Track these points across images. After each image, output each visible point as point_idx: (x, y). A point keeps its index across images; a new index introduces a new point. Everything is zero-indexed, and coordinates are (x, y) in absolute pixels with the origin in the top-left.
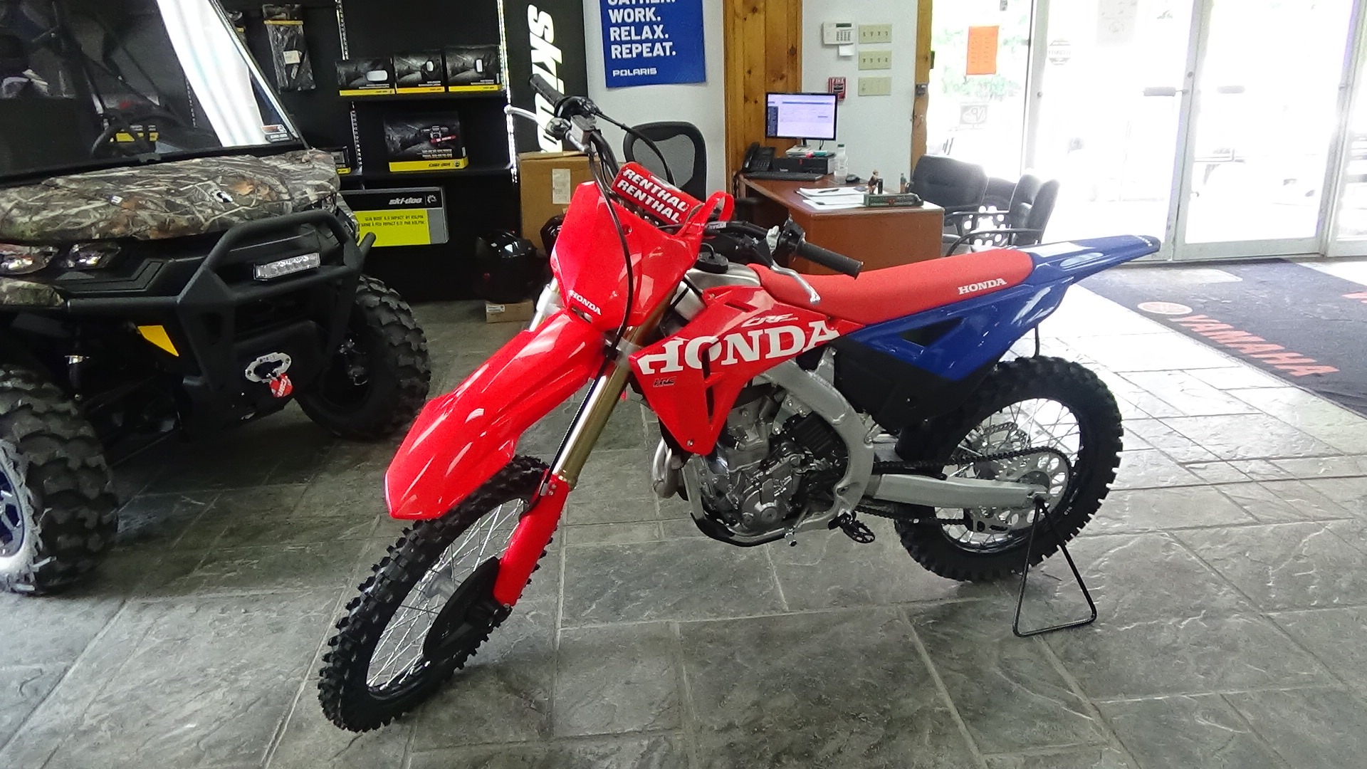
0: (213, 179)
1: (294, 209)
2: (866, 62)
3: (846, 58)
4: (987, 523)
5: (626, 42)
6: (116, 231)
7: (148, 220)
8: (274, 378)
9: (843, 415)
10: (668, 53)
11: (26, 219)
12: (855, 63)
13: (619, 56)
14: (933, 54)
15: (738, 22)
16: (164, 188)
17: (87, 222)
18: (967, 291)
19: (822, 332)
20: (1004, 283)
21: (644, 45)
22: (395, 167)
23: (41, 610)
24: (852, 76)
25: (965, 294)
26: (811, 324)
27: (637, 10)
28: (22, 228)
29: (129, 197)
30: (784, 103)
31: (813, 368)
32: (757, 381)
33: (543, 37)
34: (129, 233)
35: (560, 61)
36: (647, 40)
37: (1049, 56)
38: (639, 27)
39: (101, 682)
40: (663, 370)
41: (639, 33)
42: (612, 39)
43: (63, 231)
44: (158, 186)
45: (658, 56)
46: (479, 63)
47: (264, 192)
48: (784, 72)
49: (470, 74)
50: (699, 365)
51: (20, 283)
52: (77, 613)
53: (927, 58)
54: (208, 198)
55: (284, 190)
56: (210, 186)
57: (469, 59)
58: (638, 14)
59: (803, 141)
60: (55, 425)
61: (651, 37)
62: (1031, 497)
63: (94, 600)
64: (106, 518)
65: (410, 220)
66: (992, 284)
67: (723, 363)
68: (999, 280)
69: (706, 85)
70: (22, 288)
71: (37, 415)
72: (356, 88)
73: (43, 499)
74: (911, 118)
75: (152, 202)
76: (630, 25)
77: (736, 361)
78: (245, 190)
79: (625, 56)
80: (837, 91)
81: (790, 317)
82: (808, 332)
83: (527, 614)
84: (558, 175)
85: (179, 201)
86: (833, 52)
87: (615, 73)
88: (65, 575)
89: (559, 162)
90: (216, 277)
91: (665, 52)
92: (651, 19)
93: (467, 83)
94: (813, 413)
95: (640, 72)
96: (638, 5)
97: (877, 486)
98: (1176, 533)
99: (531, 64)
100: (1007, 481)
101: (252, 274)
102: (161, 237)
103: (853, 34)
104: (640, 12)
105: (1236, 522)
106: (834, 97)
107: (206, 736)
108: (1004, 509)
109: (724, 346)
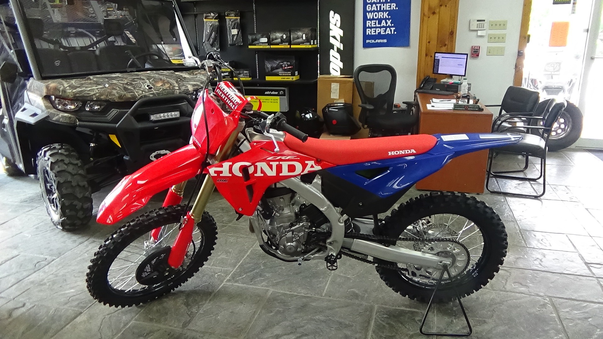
0: (148, 79)
1: (180, 93)
2: (492, 38)
3: (481, 36)
4: (417, 273)
5: (373, 28)
6: (102, 97)
7: (116, 94)
9: (326, 207)
10: (393, 33)
11: (71, 91)
12: (486, 39)
13: (370, 34)
14: (529, 36)
15: (426, 19)
16: (126, 82)
17: (92, 93)
18: (393, 154)
19: (312, 166)
20: (415, 152)
21: (382, 29)
22: (268, 78)
23: (63, 237)
24: (484, 44)
25: (391, 155)
26: (306, 162)
27: (380, 13)
28: (68, 94)
29: (111, 84)
30: (442, 57)
31: (310, 183)
32: (278, 185)
33: (335, 25)
34: (108, 99)
35: (342, 35)
36: (383, 27)
37: (599, 37)
38: (380, 21)
40: (221, 175)
41: (380, 23)
42: (367, 26)
43: (84, 96)
44: (124, 81)
45: (388, 34)
46: (304, 36)
47: (167, 86)
48: (447, 43)
49: (300, 40)
50: (240, 175)
51: (66, 115)
52: (72, 240)
53: (525, 38)
54: (143, 87)
55: (177, 85)
56: (146, 82)
57: (300, 34)
58: (380, 15)
59: (451, 76)
60: (70, 169)
61: (385, 25)
62: (441, 264)
63: (80, 236)
65: (273, 101)
66: (408, 152)
67: (255, 175)
68: (411, 150)
69: (410, 48)
70: (66, 116)
71: (65, 164)
72: (255, 45)
73: (62, 196)
74: (514, 67)
75: (119, 87)
76: (376, 20)
77: (262, 175)
78: (159, 84)
79: (372, 34)
80: (475, 53)
81: (295, 157)
82: (304, 166)
83: (217, 273)
85: (129, 87)
86: (475, 33)
87: (367, 41)
88: (70, 225)
89: (335, 80)
90: (132, 118)
91: (391, 32)
92: (386, 17)
93: (299, 44)
94: (311, 204)
95: (379, 41)
96: (380, 11)
97: (352, 244)
98: (554, 299)
99: (329, 36)
100: (429, 253)
101: (149, 118)
102: (120, 101)
103: (486, 25)
104: (381, 14)
105: (596, 301)
106: (466, 55)
107: (74, 296)
108: (428, 267)
109: (256, 167)
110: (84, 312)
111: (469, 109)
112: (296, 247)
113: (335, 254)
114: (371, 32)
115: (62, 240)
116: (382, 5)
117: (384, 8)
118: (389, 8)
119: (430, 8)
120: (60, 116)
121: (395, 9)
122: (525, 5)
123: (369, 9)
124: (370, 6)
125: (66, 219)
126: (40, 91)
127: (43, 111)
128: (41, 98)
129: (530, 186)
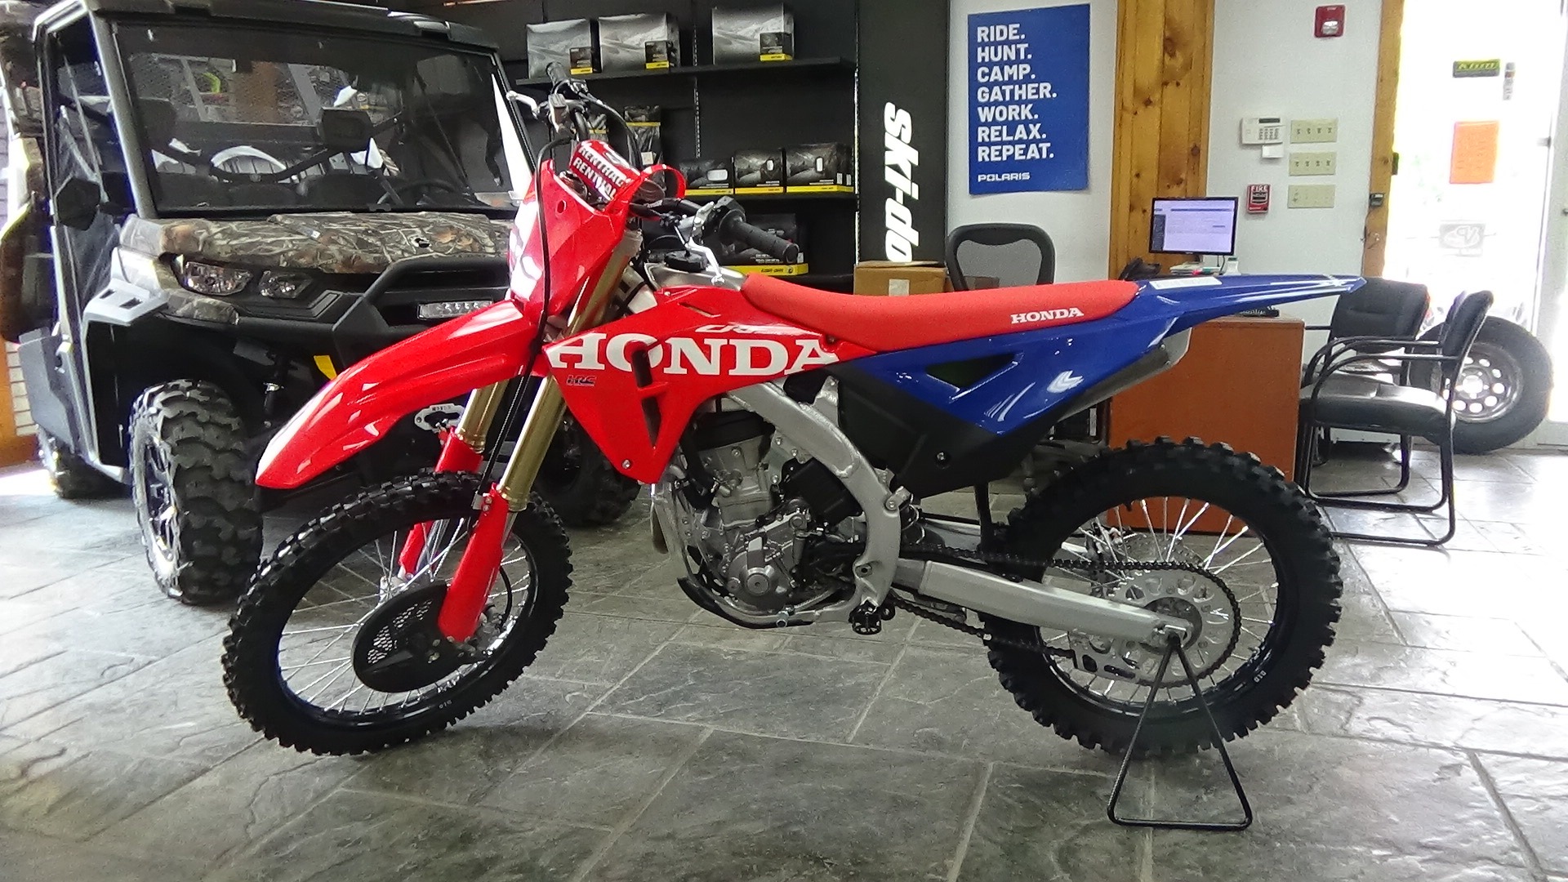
0: (419, 227)
2: (1299, 165)
3: (1272, 160)
4: (1100, 661)
5: (996, 144)
6: (302, 261)
7: (335, 257)
8: (443, 429)
9: (850, 467)
10: (1044, 156)
11: (225, 242)
12: (1284, 168)
13: (987, 159)
14: (1396, 157)
15: (1128, 117)
16: (363, 228)
17: (277, 250)
18: (1023, 321)
19: (814, 353)
20: (1079, 314)
21: (1017, 146)
24: (1280, 183)
25: (1020, 324)
26: (799, 343)
27: (1011, 107)
28: (219, 250)
29: (326, 233)
30: (1173, 210)
31: (810, 400)
32: (726, 405)
33: (899, 137)
34: (315, 265)
35: (916, 163)
36: (1021, 141)
38: (1012, 126)
40: (577, 366)
41: (1011, 132)
42: (980, 140)
43: (253, 256)
44: (360, 227)
45: (1033, 158)
46: (820, 162)
47: (466, 242)
48: (1183, 176)
49: (810, 173)
50: (627, 367)
51: (208, 300)
53: (1386, 162)
54: (405, 241)
55: (491, 243)
56: (414, 232)
57: (809, 157)
58: (1012, 112)
59: (1196, 258)
60: (210, 435)
61: (1025, 137)
62: (1161, 632)
64: (247, 533)
66: (1062, 314)
67: (666, 371)
68: (1072, 310)
69: (1090, 193)
70: (208, 304)
71: (199, 423)
72: (697, 188)
73: (184, 503)
74: (1362, 236)
75: (344, 238)
76: (1002, 124)
77: (684, 371)
78: (447, 238)
79: (993, 159)
80: (1258, 202)
82: (794, 352)
83: (570, 693)
84: (896, 286)
85: (371, 240)
86: (1253, 154)
87: (980, 178)
88: (201, 584)
89: (898, 272)
90: (375, 313)
91: (1041, 154)
92: (1026, 116)
93: (806, 183)
94: (813, 459)
95: (1010, 177)
96: (1012, 101)
97: (920, 576)
98: (1484, 760)
99: (883, 166)
100: (1131, 605)
101: (416, 312)
102: (345, 271)
103: (1283, 131)
104: (1014, 110)
106: (1234, 202)
107: (196, 734)
108: (1130, 645)
109: (667, 351)
110: (215, 766)
112: (774, 582)
113: (875, 603)
114: (989, 156)
115: (177, 622)
116: (1017, 87)
117: (1020, 96)
118: (1033, 94)
119: (1137, 91)
120: (195, 304)
121: (1048, 96)
122: (1380, 80)
123: (983, 97)
124: (987, 90)
125: (191, 564)
126: (149, 244)
127: (153, 294)
128: (151, 261)
129: (1416, 524)
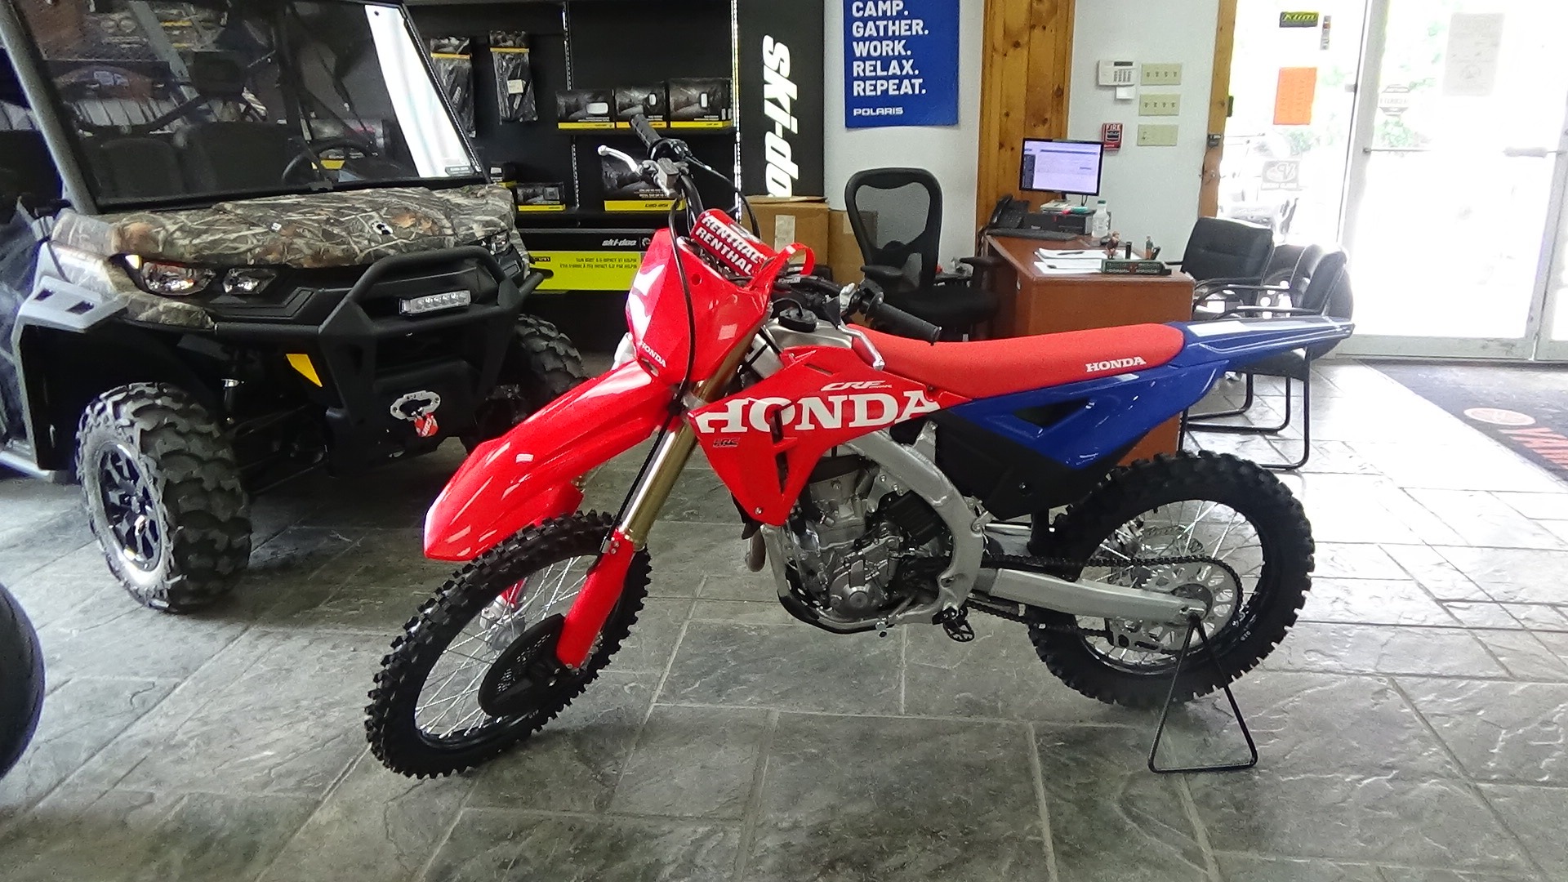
0: (377, 210)
1: (457, 244)
2: (1148, 106)
3: (1124, 101)
4: (1132, 638)
5: (871, 78)
6: (270, 258)
7: (304, 249)
8: (419, 417)
9: (945, 497)
10: (917, 91)
11: (186, 242)
12: (1135, 108)
13: (862, 94)
14: (1231, 99)
15: (997, 58)
16: (324, 217)
17: (243, 247)
18: (1096, 369)
19: (919, 403)
20: (1142, 362)
21: (891, 82)
22: (611, 206)
23: (171, 627)
24: (1131, 122)
25: (1093, 372)
26: (906, 394)
27: (884, 43)
28: (182, 250)
29: (287, 224)
30: (1043, 151)
31: (910, 441)
32: (842, 451)
33: (778, 71)
34: (284, 261)
35: (795, 97)
36: (894, 77)
37: (1379, 105)
38: (886, 62)
39: (202, 701)
40: (723, 430)
41: (885, 68)
42: (855, 74)
43: (219, 255)
44: (319, 214)
45: (906, 94)
46: (704, 97)
47: (426, 225)
48: (1048, 116)
49: (694, 109)
50: (767, 428)
51: (176, 304)
52: (203, 633)
53: (1223, 104)
54: (367, 229)
55: (448, 225)
56: (371, 217)
57: (693, 92)
58: (886, 48)
59: (1062, 196)
60: (196, 446)
61: (899, 73)
62: (1185, 613)
63: (221, 623)
64: (238, 541)
65: (624, 263)
66: (1128, 362)
67: (798, 428)
68: (1136, 358)
69: (959, 129)
70: (177, 309)
71: (180, 434)
72: (576, 121)
73: (177, 517)
74: (1200, 173)
75: (309, 231)
76: (876, 59)
77: (812, 427)
78: (407, 223)
79: (868, 93)
80: (1115, 139)
81: (882, 384)
82: (903, 403)
83: (626, 684)
84: (781, 222)
85: (336, 231)
86: (1109, 94)
87: (855, 112)
88: (194, 594)
89: (780, 208)
90: (360, 310)
91: (913, 90)
92: (899, 53)
93: (690, 118)
94: (911, 491)
95: (884, 111)
96: (886, 37)
97: (992, 581)
98: (1398, 680)
99: (762, 99)
100: (1158, 592)
101: (398, 308)
102: (316, 266)
103: (1135, 74)
104: (888, 45)
105: (1482, 674)
106: (1100, 146)
107: (280, 764)
108: (1155, 624)
109: (799, 409)
110: (323, 798)
111: (1138, 271)
112: (872, 595)
113: (955, 607)
114: (864, 90)
115: (174, 635)
116: (890, 22)
117: (894, 32)
118: (906, 30)
119: (1006, 33)
120: (161, 308)
121: (921, 33)
122: (1220, 29)
123: (858, 32)
124: (861, 25)
125: (185, 577)
126: (96, 244)
127: (106, 297)
128: (100, 263)
129: (1268, 446)
